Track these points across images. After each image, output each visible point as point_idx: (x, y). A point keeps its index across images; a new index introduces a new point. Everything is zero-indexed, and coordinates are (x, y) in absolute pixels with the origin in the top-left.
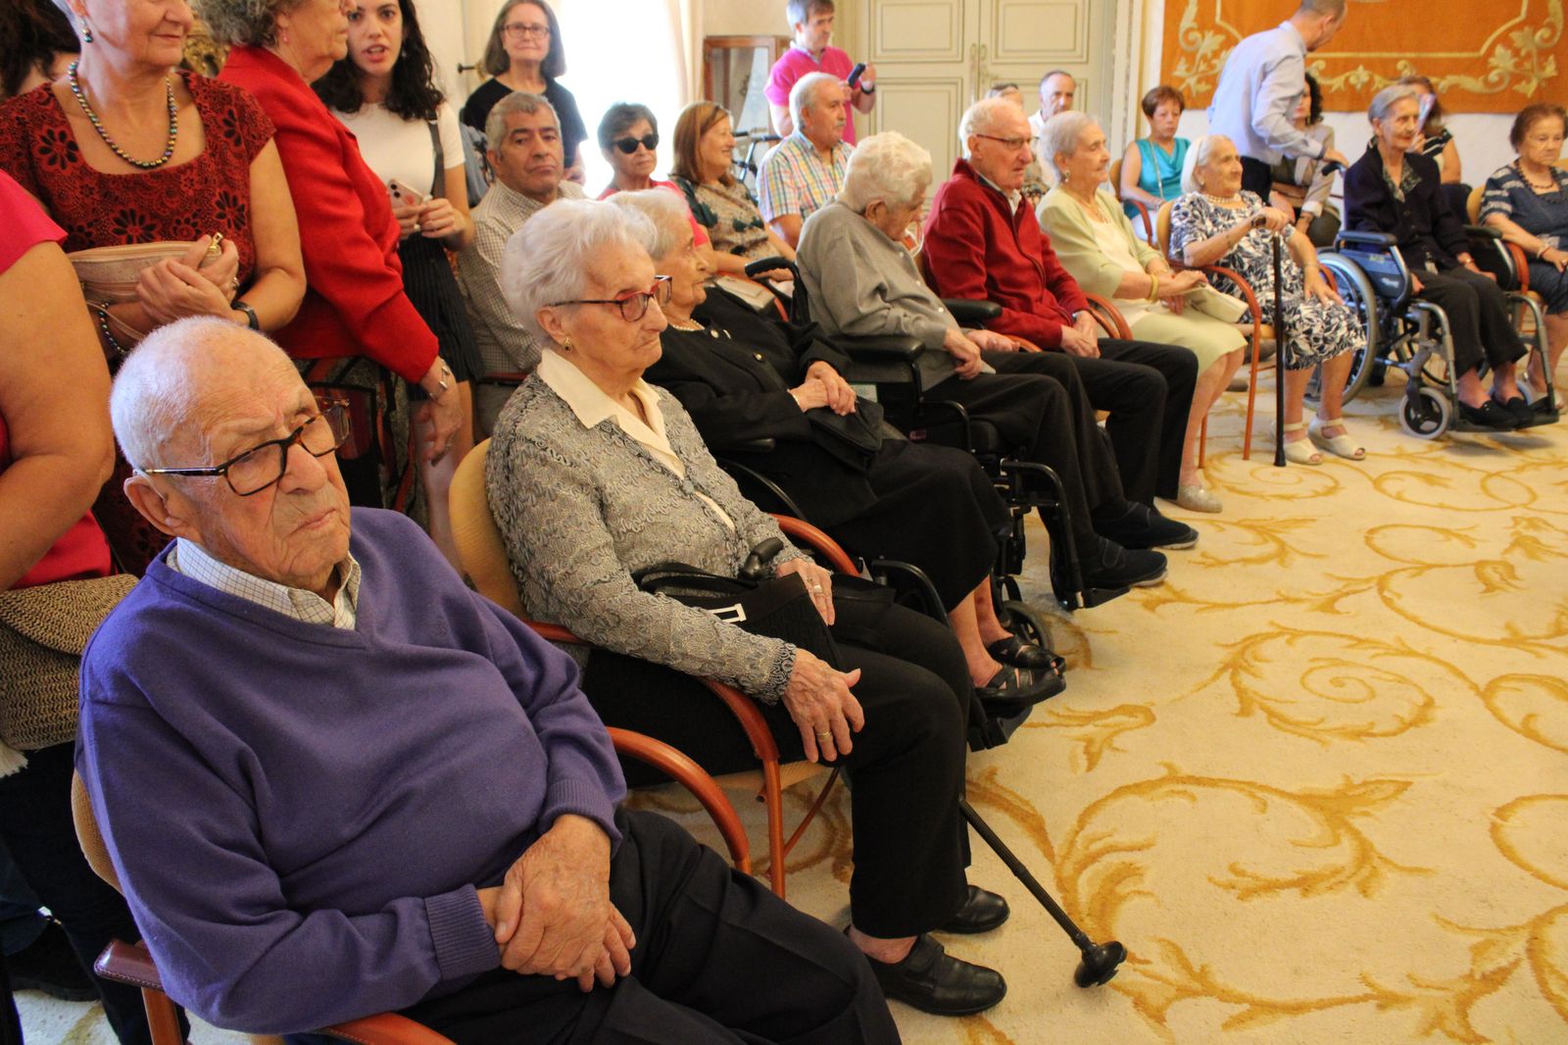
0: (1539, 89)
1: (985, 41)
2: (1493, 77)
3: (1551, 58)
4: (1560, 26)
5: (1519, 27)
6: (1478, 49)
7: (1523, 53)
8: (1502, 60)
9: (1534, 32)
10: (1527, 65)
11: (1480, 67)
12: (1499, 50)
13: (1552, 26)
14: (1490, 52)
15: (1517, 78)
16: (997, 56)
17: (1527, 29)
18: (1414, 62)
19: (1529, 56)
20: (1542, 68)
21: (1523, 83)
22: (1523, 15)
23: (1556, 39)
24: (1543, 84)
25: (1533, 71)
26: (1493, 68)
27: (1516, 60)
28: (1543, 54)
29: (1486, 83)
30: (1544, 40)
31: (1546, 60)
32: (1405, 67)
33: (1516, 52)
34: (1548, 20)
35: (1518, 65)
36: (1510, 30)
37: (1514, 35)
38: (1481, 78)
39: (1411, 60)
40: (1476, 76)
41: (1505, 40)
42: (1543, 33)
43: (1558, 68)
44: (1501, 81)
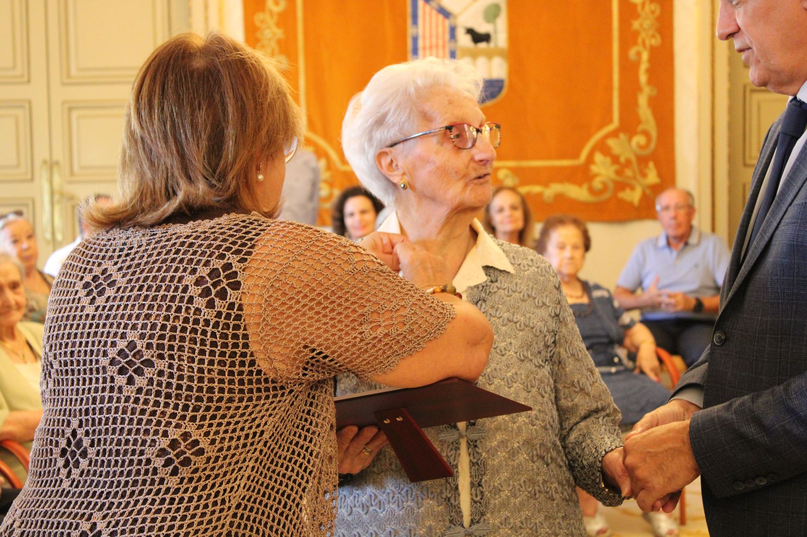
0: (644, 195)
1: (59, 154)
2: (597, 184)
3: (651, 165)
4: (654, 133)
5: (614, 134)
6: (576, 156)
7: (622, 160)
8: (603, 169)
9: (630, 139)
10: (629, 173)
11: (582, 175)
12: (598, 157)
13: (646, 133)
14: (590, 160)
15: (621, 186)
16: (72, 173)
17: (622, 136)
18: (515, 171)
19: (628, 163)
20: (644, 175)
21: (628, 191)
22: (616, 123)
23: (653, 145)
24: (648, 192)
25: (635, 178)
26: (596, 175)
27: (615, 167)
28: (642, 161)
29: (591, 191)
30: (641, 147)
31: (646, 166)
32: (507, 176)
33: (615, 159)
34: (641, 128)
35: (619, 173)
36: (607, 136)
37: (611, 142)
38: (585, 186)
39: (510, 169)
40: (580, 185)
41: (602, 147)
42: (639, 140)
43: (660, 175)
44: (605, 186)
